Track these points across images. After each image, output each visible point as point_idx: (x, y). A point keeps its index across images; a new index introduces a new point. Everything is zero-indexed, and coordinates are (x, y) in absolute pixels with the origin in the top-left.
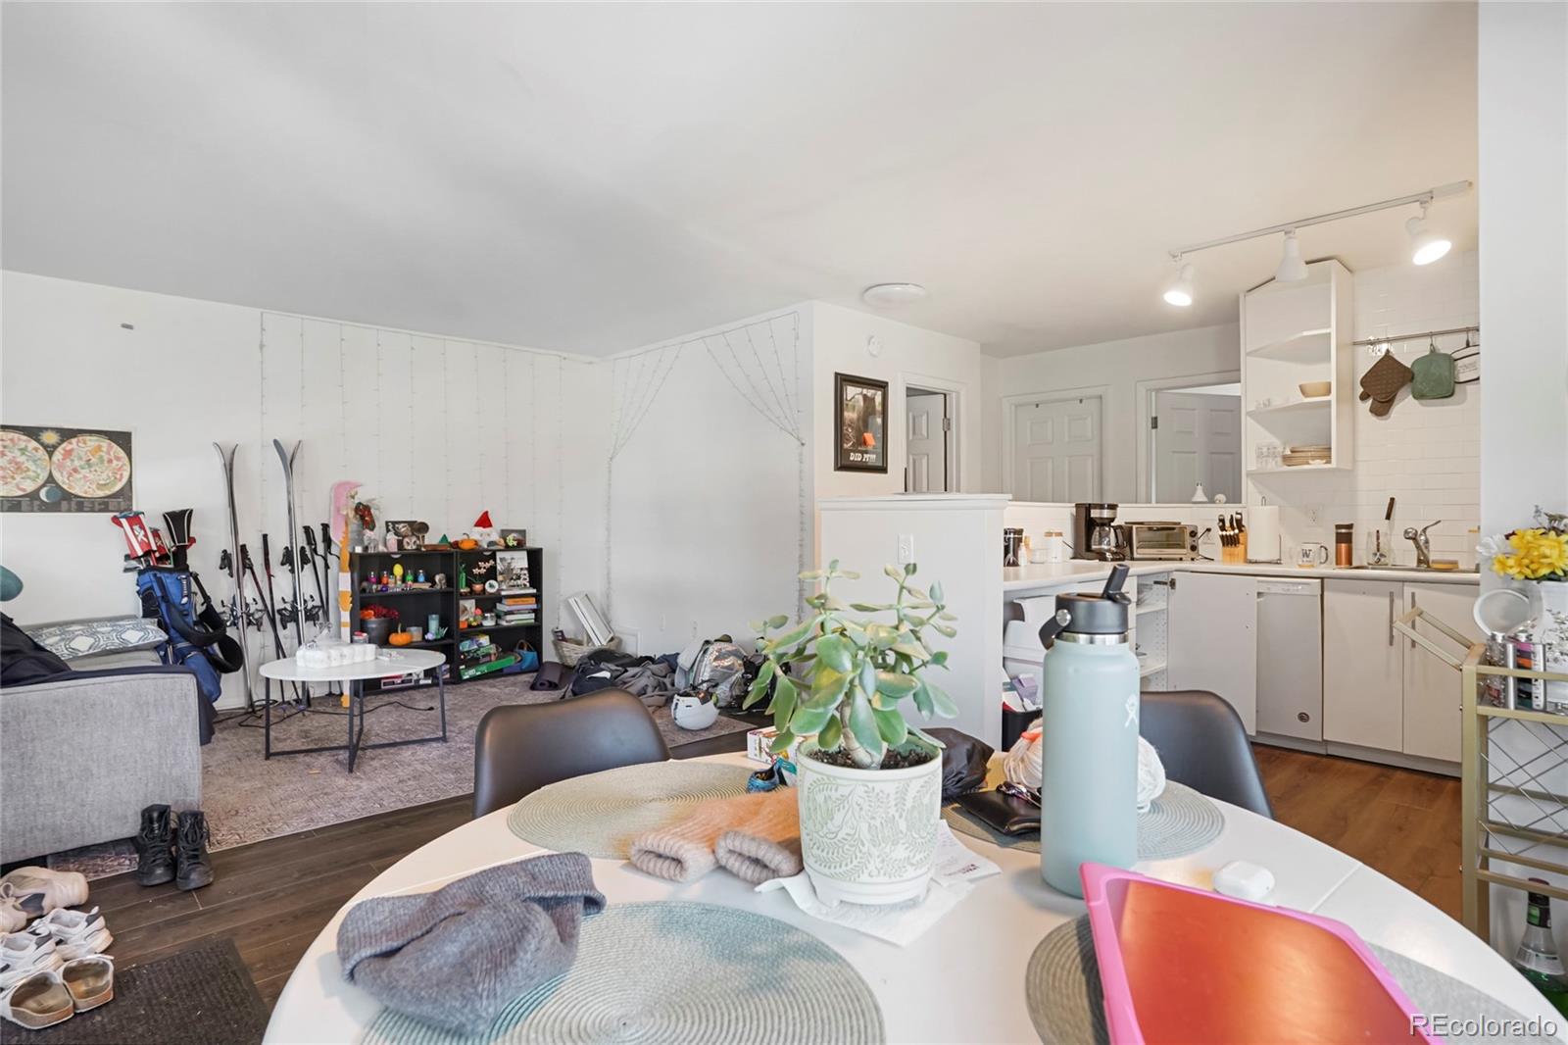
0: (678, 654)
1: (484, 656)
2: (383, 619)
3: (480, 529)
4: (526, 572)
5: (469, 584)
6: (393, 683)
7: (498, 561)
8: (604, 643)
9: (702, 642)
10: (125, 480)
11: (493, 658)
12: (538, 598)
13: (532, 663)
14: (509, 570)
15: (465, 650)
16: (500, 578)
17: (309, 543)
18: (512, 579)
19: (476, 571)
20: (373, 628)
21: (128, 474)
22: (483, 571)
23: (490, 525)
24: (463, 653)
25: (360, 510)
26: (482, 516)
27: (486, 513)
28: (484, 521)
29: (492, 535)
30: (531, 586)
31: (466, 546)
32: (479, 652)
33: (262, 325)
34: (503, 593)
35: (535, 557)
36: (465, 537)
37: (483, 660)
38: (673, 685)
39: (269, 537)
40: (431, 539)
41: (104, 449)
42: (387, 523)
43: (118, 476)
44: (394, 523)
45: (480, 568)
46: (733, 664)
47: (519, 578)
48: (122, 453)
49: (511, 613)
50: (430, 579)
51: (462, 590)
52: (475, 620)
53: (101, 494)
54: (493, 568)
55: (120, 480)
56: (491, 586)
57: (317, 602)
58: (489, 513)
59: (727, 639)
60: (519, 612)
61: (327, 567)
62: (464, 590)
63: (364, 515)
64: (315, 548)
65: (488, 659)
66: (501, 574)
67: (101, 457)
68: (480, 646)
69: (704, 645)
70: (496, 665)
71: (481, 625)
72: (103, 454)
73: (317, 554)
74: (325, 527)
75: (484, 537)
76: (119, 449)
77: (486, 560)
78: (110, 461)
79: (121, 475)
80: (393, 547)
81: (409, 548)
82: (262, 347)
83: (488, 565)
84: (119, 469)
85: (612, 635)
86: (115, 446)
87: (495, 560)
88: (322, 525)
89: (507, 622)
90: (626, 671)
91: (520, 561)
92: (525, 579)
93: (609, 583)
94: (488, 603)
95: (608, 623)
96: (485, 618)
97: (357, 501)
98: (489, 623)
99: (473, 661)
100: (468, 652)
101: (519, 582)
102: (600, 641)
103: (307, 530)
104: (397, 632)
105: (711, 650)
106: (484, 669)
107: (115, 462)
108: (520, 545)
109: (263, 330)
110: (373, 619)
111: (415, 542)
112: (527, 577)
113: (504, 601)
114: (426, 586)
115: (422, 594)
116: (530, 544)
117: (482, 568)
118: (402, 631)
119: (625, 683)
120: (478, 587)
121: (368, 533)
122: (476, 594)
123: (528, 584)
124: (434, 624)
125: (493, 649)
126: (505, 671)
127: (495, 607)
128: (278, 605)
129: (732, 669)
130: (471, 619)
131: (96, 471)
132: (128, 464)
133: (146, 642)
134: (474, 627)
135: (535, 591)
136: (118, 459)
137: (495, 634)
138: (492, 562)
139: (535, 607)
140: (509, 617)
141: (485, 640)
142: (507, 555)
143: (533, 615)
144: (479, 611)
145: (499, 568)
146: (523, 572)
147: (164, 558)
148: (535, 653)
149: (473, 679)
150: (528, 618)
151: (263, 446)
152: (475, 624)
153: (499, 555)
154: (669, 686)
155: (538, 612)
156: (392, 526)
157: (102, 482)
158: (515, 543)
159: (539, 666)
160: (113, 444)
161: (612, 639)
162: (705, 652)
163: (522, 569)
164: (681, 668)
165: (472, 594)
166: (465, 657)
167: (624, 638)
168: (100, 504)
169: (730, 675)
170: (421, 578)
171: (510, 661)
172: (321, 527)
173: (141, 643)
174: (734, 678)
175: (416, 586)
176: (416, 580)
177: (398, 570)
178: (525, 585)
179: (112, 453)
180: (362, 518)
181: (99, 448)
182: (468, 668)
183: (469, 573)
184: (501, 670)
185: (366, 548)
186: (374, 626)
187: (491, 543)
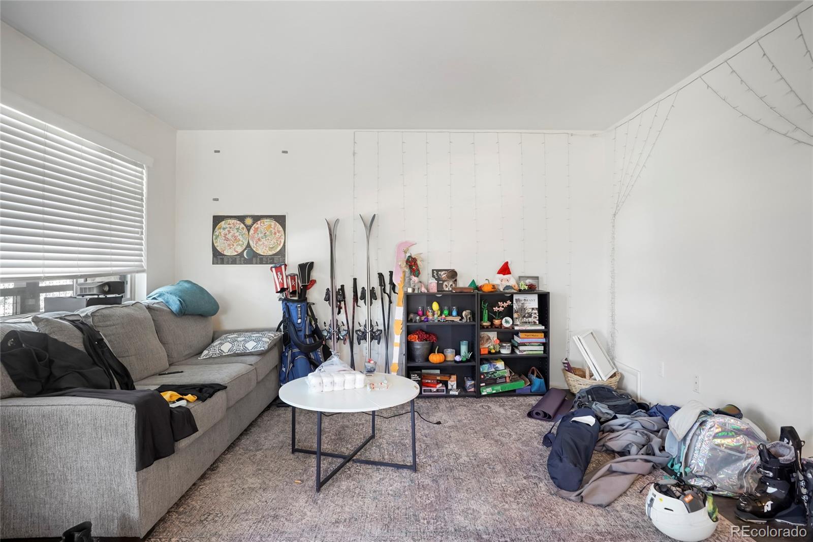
0: (676, 409)
1: (500, 378)
2: (425, 342)
3: (501, 275)
4: (536, 312)
5: (491, 319)
6: (431, 391)
7: (514, 302)
8: (605, 379)
9: (698, 411)
10: (282, 245)
11: (508, 380)
12: (546, 334)
13: (540, 387)
14: (523, 309)
15: (485, 371)
16: (515, 315)
17: (381, 285)
18: (524, 316)
19: (496, 309)
20: (417, 349)
21: (283, 240)
22: (501, 309)
23: (509, 273)
24: (483, 374)
25: (410, 262)
26: (504, 265)
27: (507, 263)
28: (505, 270)
29: (511, 280)
30: (539, 323)
31: (487, 289)
32: (496, 374)
33: (354, 140)
34: (516, 328)
35: (544, 299)
36: (487, 282)
37: (499, 381)
38: (662, 449)
39: (357, 280)
40: (463, 282)
41: (273, 226)
42: (433, 270)
43: (279, 243)
44: (438, 271)
45: (499, 307)
46: (744, 445)
47: (530, 316)
48: (281, 229)
49: (524, 344)
50: (459, 314)
51: (484, 324)
52: (494, 348)
53: (271, 253)
54: (510, 308)
55: (280, 245)
56: (507, 322)
57: (381, 327)
58: (509, 263)
59: (734, 413)
60: (530, 344)
61: (390, 302)
62: (486, 323)
63: (412, 265)
64: (384, 288)
65: (503, 380)
66: (517, 312)
67: (271, 231)
68: (497, 370)
69: (701, 414)
70: (509, 386)
71: (499, 352)
72: (272, 229)
73: (385, 293)
74: (391, 273)
75: (501, 282)
76: (280, 226)
77: (504, 301)
78: (275, 233)
79: (280, 241)
80: (434, 289)
81: (447, 289)
82: (354, 154)
83: (505, 305)
84: (279, 238)
85: (615, 370)
86: (278, 224)
87: (512, 301)
88: (390, 272)
89: (520, 351)
90: (615, 418)
91: (532, 302)
92: (536, 317)
93: (613, 324)
94: (507, 336)
95: (612, 359)
96: (502, 347)
97: (408, 255)
98: (506, 351)
99: (492, 381)
100: (487, 373)
101: (530, 320)
102: (601, 376)
103: (381, 276)
104: (435, 353)
105: (708, 425)
106: (498, 388)
107: (278, 234)
108: (531, 289)
109: (355, 143)
110: (417, 342)
111: (451, 285)
112: (537, 315)
113: (520, 334)
114: (457, 319)
115: (454, 325)
116: (542, 288)
117: (502, 306)
118: (438, 352)
119: (612, 431)
120: (497, 322)
121: (414, 279)
122: (496, 327)
123: (537, 322)
124: (464, 348)
125: (507, 373)
126: (517, 392)
127: (513, 338)
128: (357, 327)
129: (742, 452)
130: (492, 347)
131: (268, 239)
132: (283, 235)
133: (255, 350)
134: (493, 354)
135: (543, 328)
136: (279, 232)
137: (509, 362)
138: (509, 302)
139: (544, 340)
140: (521, 348)
141: (500, 365)
142: (521, 297)
143: (542, 348)
144: (498, 341)
145: (514, 307)
146: (534, 311)
147: (293, 293)
148: (543, 380)
149: (489, 395)
150: (538, 350)
151: (354, 219)
152: (493, 351)
153: (515, 297)
154: (657, 451)
155: (546, 345)
156: (436, 273)
157: (271, 246)
158: (526, 288)
159: (546, 391)
160: (277, 223)
161: (614, 375)
162: (702, 424)
163: (533, 309)
164: (672, 433)
165: (492, 327)
166: (485, 377)
167: (625, 374)
168: (270, 259)
169: (739, 459)
170: (454, 313)
171: (520, 384)
172: (389, 273)
173: (253, 350)
174: (744, 464)
175: (450, 318)
176: (450, 314)
177: (435, 306)
178: (535, 322)
179: (276, 228)
180: (411, 267)
181: (270, 225)
182: (487, 385)
183: (490, 311)
184: (514, 391)
185: (414, 290)
186: (418, 347)
187: (508, 287)
